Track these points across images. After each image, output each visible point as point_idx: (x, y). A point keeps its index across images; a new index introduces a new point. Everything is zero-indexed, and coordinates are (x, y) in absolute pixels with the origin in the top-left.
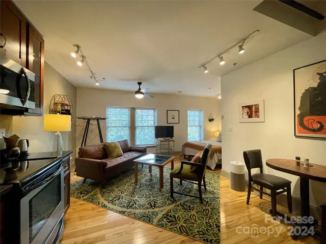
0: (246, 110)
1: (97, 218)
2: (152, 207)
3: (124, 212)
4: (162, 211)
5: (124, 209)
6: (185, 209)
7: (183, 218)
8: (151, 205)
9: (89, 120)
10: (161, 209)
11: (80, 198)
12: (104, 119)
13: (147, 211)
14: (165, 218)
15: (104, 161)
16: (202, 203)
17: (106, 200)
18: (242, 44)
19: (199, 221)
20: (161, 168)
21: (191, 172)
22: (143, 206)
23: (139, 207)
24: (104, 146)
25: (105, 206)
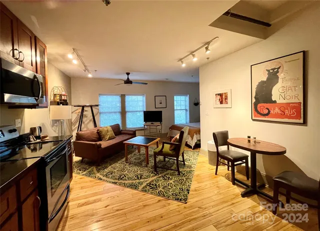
0: (219, 97)
1: (94, 187)
2: (138, 179)
3: (116, 183)
4: (146, 181)
5: (116, 181)
6: (165, 179)
7: (162, 186)
8: (138, 177)
9: (83, 107)
10: (145, 180)
11: (79, 173)
12: (97, 106)
13: (134, 181)
14: (148, 186)
15: (98, 143)
16: (179, 174)
17: (101, 174)
18: (208, 46)
19: (174, 188)
20: (147, 147)
21: (170, 150)
22: (131, 178)
23: (128, 179)
24: (98, 130)
25: (100, 179)
